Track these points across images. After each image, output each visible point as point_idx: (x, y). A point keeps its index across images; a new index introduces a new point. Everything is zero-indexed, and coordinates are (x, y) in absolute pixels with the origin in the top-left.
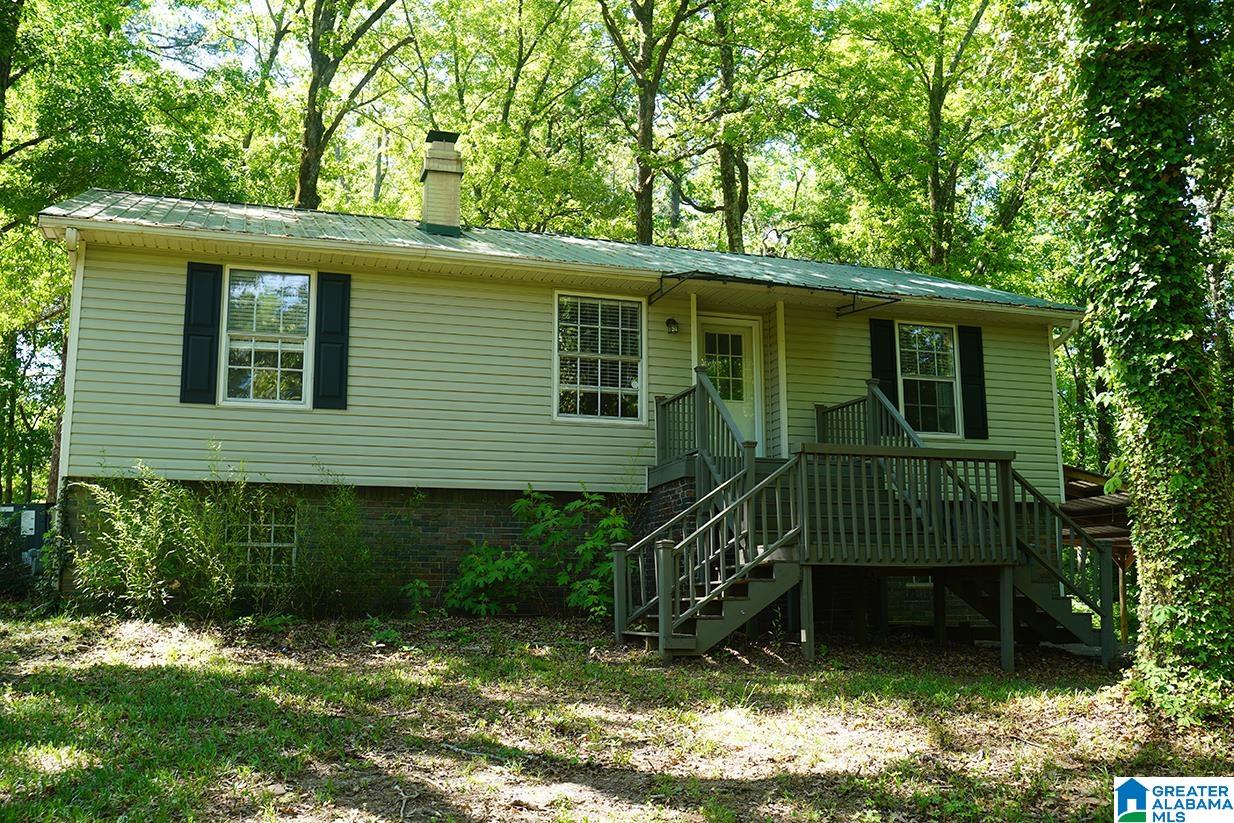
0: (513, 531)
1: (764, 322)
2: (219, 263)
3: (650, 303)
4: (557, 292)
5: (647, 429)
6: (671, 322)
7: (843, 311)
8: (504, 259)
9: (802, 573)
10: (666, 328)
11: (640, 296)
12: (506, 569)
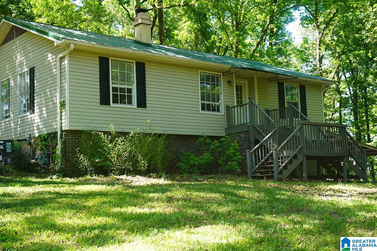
0: (188, 148)
1: (249, 82)
2: (108, 57)
3: (223, 75)
4: (199, 71)
5: (224, 116)
6: (229, 82)
7: (271, 79)
8: (181, 59)
9: (304, 158)
10: (228, 84)
11: (220, 73)
12: (206, 159)
